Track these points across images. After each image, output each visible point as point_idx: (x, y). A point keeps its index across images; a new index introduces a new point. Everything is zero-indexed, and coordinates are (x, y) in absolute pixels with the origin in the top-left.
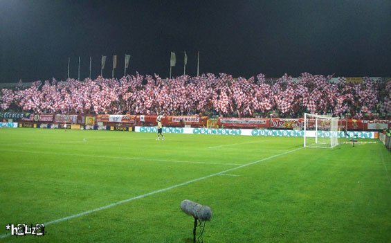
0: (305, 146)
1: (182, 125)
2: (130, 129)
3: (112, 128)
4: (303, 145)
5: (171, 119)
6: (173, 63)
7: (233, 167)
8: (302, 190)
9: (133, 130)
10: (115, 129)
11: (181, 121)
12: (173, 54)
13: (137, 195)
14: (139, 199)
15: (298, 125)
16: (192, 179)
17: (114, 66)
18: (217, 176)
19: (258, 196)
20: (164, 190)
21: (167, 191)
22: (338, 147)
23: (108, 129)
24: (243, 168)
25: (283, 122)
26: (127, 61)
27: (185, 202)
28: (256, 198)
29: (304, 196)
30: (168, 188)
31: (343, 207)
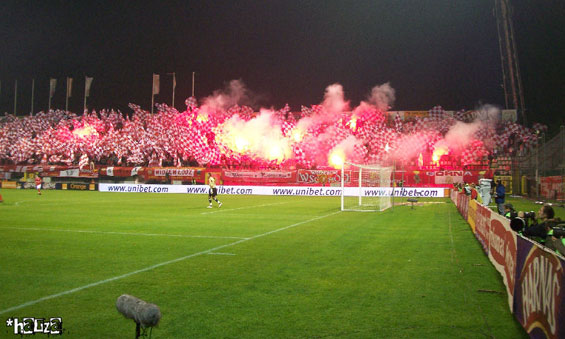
0: (342, 209)
1: (168, 180)
2: (92, 187)
3: (65, 186)
4: (340, 208)
5: (153, 172)
6: (156, 90)
7: (230, 241)
8: (324, 275)
9: (97, 188)
10: (69, 188)
11: (167, 174)
12: (156, 78)
13: (72, 287)
14: (74, 294)
15: (337, 179)
16: (164, 260)
17: (69, 93)
18: (204, 256)
19: (256, 285)
20: (116, 278)
21: (120, 280)
22: (390, 211)
23: (59, 187)
24: (244, 243)
25: (316, 176)
26: (88, 86)
27: (123, 299)
28: (252, 288)
29: (325, 283)
30: (124, 276)
31: (379, 299)
